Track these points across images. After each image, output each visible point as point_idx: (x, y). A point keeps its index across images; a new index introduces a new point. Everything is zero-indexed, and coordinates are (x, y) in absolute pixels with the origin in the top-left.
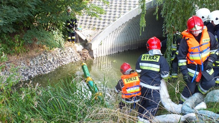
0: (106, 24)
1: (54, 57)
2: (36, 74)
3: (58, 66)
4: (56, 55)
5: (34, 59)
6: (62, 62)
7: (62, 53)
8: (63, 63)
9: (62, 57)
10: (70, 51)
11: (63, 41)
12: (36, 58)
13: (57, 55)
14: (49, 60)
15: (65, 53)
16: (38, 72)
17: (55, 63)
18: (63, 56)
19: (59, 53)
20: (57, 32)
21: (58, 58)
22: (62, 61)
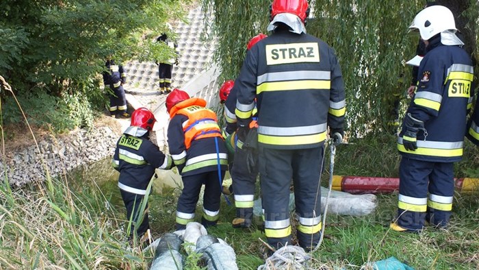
0: (186, 78)
1: (68, 148)
2: (28, 180)
3: (79, 164)
4: (72, 143)
5: (25, 152)
6: (87, 157)
7: (88, 140)
8: (89, 158)
9: (88, 147)
10: (106, 135)
11: (90, 115)
12: (28, 150)
13: (75, 142)
14: (56, 152)
15: (94, 138)
16: (32, 176)
17: (69, 158)
18: (89, 145)
19: (82, 138)
20: (77, 99)
21: (77, 149)
22: (88, 154)
